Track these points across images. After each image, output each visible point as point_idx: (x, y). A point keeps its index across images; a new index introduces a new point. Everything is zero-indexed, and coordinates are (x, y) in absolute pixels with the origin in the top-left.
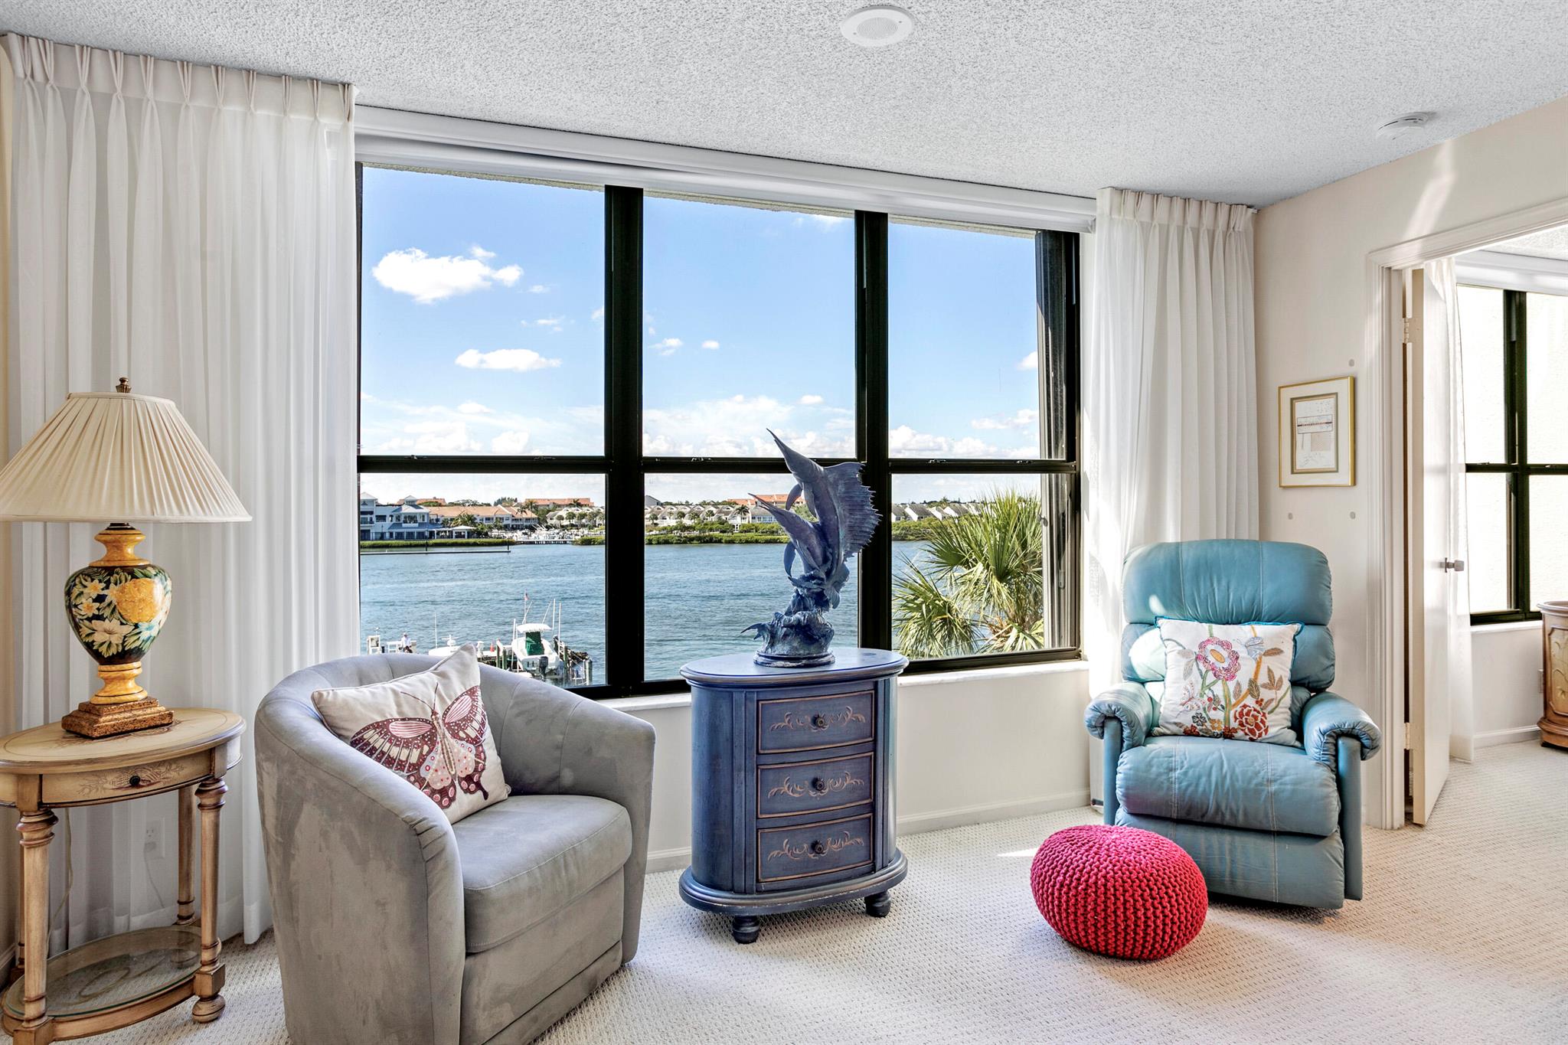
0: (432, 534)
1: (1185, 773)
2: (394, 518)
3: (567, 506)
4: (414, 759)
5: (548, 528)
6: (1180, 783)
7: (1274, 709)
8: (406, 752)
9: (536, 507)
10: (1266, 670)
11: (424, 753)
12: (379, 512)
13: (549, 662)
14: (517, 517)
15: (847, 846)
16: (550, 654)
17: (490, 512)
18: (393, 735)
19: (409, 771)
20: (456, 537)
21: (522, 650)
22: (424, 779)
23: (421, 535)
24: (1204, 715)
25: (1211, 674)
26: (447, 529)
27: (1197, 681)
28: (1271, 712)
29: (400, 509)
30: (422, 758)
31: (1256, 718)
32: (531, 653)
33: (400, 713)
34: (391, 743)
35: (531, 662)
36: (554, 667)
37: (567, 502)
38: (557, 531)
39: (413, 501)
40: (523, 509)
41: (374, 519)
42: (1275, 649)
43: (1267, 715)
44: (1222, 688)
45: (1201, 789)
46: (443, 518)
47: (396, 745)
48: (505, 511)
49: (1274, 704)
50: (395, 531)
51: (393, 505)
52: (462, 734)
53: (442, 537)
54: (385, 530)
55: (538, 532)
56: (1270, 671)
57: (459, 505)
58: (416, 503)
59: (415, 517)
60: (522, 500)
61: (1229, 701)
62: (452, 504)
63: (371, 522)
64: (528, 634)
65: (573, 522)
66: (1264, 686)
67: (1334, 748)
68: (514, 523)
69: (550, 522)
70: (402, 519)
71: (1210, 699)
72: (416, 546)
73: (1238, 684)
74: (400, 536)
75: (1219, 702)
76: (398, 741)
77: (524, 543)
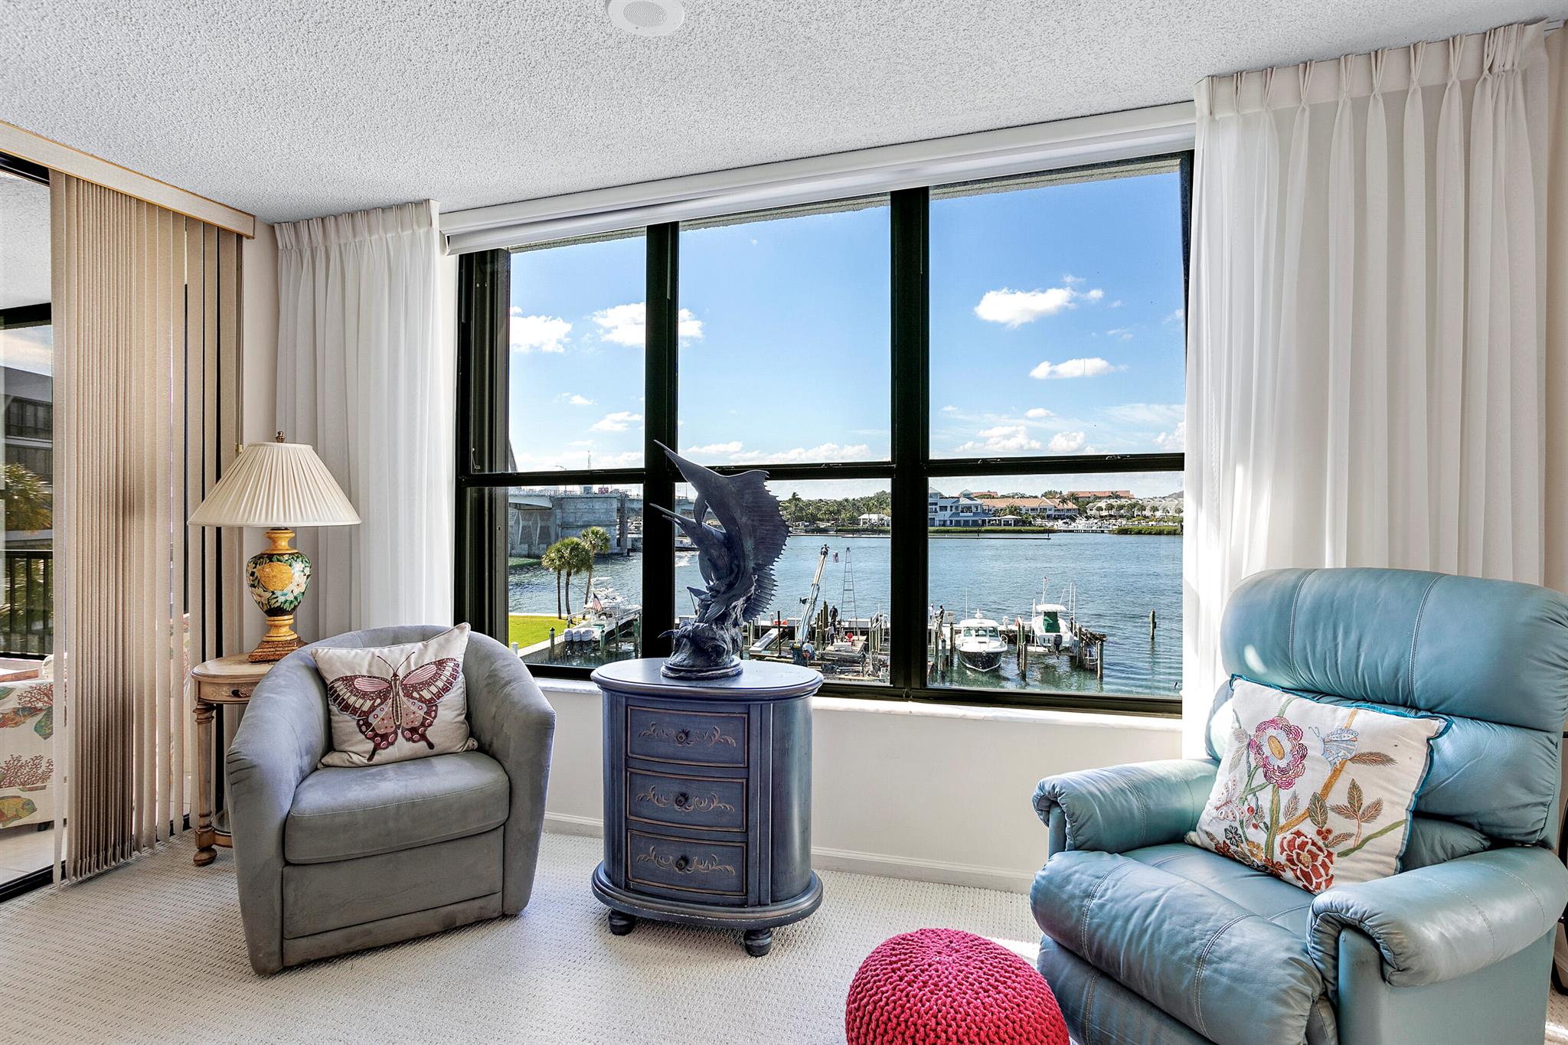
0: (984, 521)
1: (1102, 906)
2: (953, 508)
3: (1107, 497)
4: (365, 708)
5: (1088, 518)
6: (1091, 918)
7: (1353, 850)
8: (361, 701)
9: (1076, 499)
10: (1348, 785)
11: (376, 705)
12: (942, 503)
13: (1064, 640)
14: (1059, 507)
15: (714, 870)
16: (1066, 633)
17: (1034, 504)
18: (355, 688)
19: (359, 716)
20: (1004, 525)
21: (1040, 628)
22: (371, 724)
23: (975, 523)
24: (1240, 832)
25: (1261, 771)
26: (997, 518)
27: (1241, 778)
28: (1343, 854)
29: (958, 501)
30: (373, 708)
31: (1314, 857)
32: (1047, 631)
33: (369, 671)
34: (352, 693)
35: (1047, 639)
36: (1067, 645)
37: (1107, 495)
38: (1096, 521)
39: (969, 495)
40: (1064, 501)
41: (938, 509)
42: (1378, 754)
43: (1335, 858)
44: (1270, 798)
45: (1112, 936)
46: (994, 509)
47: (355, 695)
48: (1048, 503)
49: (1350, 843)
50: (954, 519)
51: (953, 498)
52: (415, 694)
53: (993, 525)
54: (947, 518)
55: (1077, 521)
56: (1354, 787)
57: (1009, 497)
58: (972, 496)
59: (971, 507)
60: (1065, 493)
61: (1275, 820)
62: (1003, 497)
63: (936, 512)
64: (1047, 614)
65: (1112, 513)
66: (1338, 810)
67: (1332, 942)
68: (1057, 513)
69: (1089, 513)
70: (960, 509)
71: (1250, 810)
72: (971, 532)
73: (1295, 797)
74: (958, 523)
75: (1262, 817)
76: (357, 692)
77: (1065, 531)
